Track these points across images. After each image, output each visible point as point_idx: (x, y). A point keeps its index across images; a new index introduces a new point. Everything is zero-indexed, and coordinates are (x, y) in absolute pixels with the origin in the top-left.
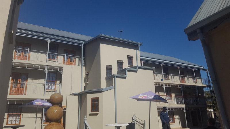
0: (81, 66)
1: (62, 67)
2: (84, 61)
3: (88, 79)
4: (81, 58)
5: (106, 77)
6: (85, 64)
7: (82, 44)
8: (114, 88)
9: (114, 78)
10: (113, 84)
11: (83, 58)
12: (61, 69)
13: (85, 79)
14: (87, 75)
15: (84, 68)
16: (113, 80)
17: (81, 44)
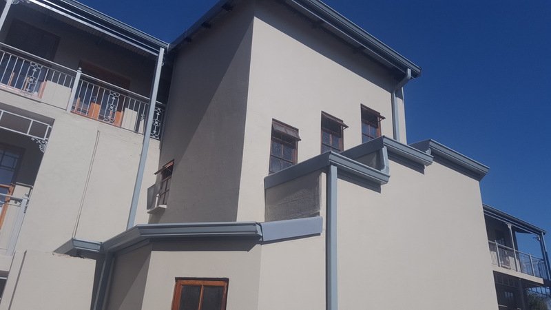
0: (144, 134)
1: (51, 122)
2: (162, 117)
3: (167, 191)
4: (150, 102)
5: (266, 174)
6: (160, 132)
7: (162, 51)
8: (323, 234)
9: (324, 176)
10: (316, 204)
11: (157, 105)
12: (43, 126)
13: (152, 192)
14: (166, 173)
15: (155, 144)
16: (316, 184)
17: (158, 47)
